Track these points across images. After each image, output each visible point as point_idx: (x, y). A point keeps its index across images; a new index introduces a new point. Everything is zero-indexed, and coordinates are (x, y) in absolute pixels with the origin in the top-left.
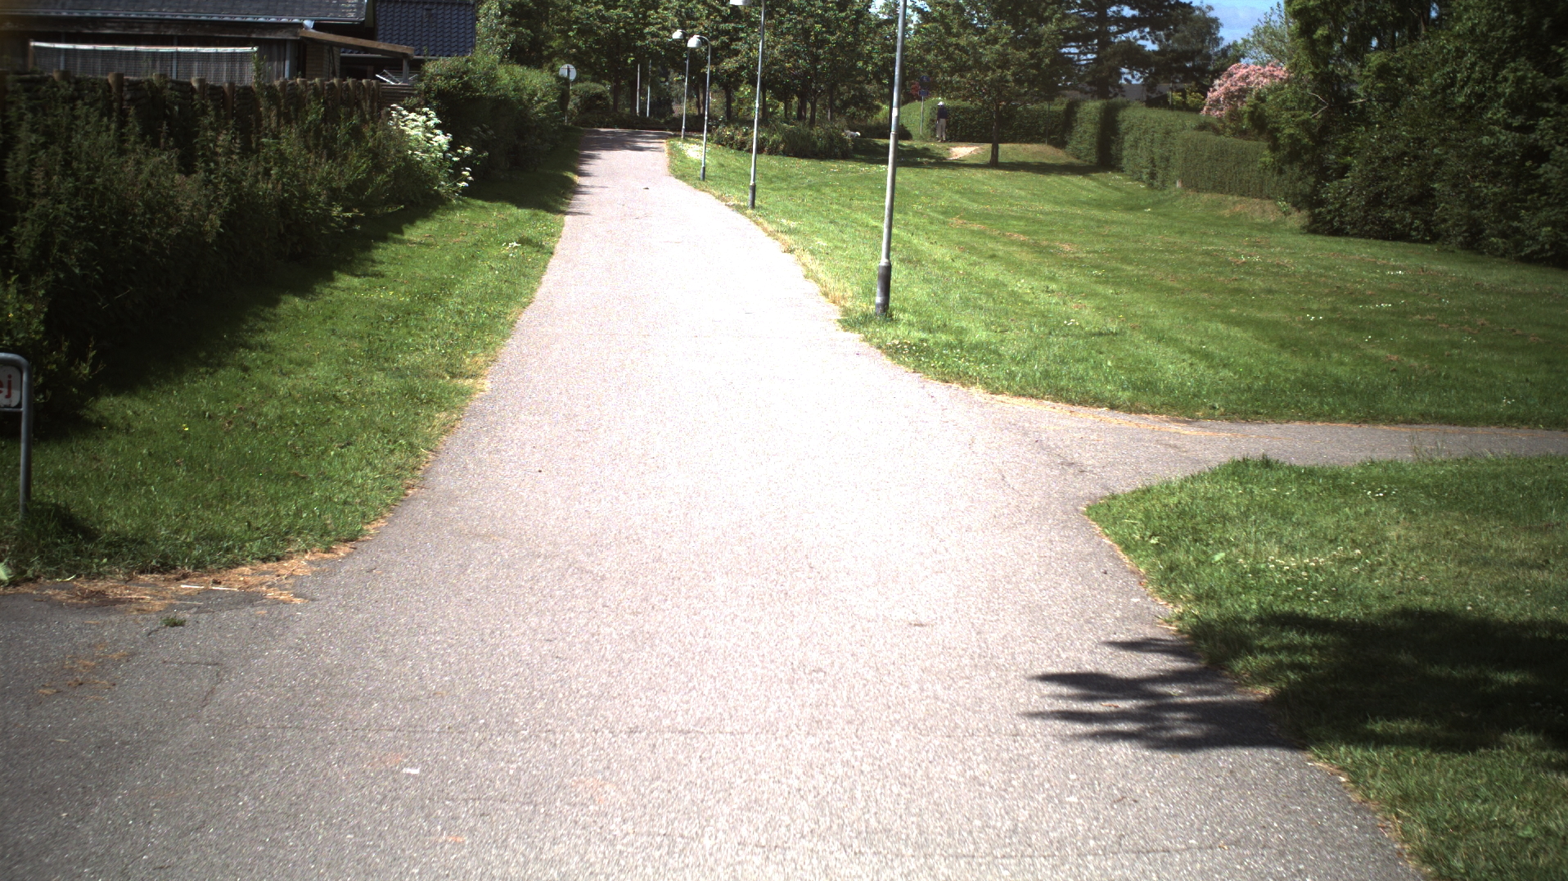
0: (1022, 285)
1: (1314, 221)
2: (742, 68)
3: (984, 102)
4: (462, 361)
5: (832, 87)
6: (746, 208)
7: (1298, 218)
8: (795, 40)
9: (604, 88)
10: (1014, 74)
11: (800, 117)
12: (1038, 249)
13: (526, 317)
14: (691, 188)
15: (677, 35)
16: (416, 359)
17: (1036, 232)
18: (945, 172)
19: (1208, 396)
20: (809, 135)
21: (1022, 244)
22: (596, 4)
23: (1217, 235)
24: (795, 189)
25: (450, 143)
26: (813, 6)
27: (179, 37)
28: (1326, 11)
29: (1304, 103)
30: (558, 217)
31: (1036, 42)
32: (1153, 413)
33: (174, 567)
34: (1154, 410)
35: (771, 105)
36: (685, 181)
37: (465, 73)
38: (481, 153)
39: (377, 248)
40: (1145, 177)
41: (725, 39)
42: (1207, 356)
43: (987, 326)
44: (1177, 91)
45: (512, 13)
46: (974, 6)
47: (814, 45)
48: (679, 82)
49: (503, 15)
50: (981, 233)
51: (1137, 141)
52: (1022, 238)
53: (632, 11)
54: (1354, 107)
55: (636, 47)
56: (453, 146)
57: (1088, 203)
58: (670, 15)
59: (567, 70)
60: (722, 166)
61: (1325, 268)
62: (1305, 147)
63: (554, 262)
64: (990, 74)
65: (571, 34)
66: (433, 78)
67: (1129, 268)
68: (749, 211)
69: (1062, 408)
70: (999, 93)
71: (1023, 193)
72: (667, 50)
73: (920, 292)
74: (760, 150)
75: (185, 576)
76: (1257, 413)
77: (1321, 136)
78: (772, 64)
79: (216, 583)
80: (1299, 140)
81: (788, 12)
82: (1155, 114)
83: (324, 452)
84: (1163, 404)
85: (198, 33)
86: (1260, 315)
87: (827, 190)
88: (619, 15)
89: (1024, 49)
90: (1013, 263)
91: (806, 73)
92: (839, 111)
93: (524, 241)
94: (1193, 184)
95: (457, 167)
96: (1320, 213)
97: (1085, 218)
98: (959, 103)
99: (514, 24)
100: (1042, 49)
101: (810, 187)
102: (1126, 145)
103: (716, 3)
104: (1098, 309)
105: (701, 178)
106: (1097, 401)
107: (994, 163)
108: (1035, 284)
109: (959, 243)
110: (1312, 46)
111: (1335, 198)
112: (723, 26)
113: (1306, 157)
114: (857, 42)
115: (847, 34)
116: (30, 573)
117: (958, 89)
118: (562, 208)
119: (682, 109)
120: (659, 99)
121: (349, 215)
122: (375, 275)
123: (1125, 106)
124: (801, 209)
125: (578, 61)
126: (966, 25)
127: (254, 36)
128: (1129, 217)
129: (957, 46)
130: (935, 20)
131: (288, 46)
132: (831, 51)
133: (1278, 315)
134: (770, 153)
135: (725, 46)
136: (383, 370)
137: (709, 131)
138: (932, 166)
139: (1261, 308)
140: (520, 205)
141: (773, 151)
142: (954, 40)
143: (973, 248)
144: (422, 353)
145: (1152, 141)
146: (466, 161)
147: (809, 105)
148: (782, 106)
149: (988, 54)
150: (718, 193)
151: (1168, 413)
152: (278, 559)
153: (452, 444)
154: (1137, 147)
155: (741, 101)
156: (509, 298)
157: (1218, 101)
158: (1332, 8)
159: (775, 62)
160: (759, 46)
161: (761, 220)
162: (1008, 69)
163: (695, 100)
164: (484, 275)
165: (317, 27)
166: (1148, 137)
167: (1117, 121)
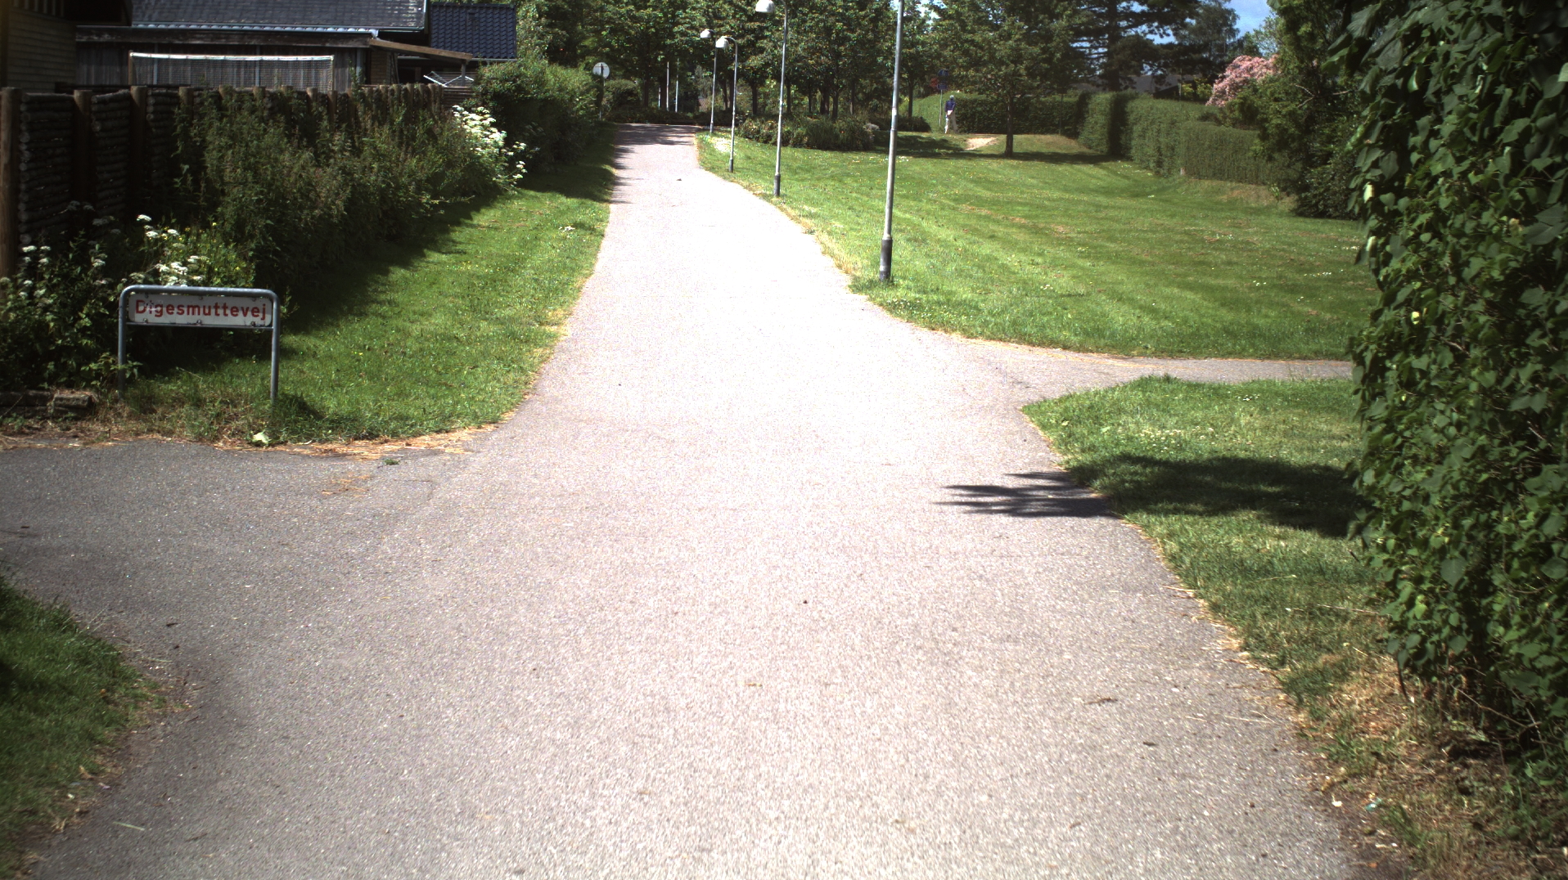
0: (1012, 259)
1: (1302, 205)
2: (767, 65)
3: (999, 95)
4: (546, 315)
5: (854, 83)
6: (772, 196)
7: (1289, 202)
8: (817, 38)
9: (634, 83)
10: (1027, 68)
11: (823, 111)
12: (1036, 231)
13: (589, 283)
14: (720, 179)
15: (705, 34)
16: (508, 312)
17: (1037, 216)
18: (962, 163)
19: (1143, 340)
20: (832, 128)
21: (1021, 226)
22: (627, 4)
23: (1205, 217)
24: (819, 179)
25: (505, 139)
26: (835, 5)
27: (261, 47)
28: (1308, 9)
29: (1291, 95)
30: (604, 205)
31: (1048, 37)
32: (1097, 352)
33: (378, 436)
34: (1098, 350)
35: (796, 98)
36: (715, 173)
37: (517, 77)
38: (533, 148)
39: (454, 231)
40: (1152, 165)
41: (751, 37)
42: (1153, 311)
43: (973, 290)
44: (1187, 82)
45: (548, 15)
46: (990, 4)
47: (835, 42)
48: (705, 77)
49: (540, 17)
50: (987, 218)
51: (1144, 131)
52: (1023, 221)
53: (662, 10)
54: (1337, 97)
55: (665, 46)
56: (508, 142)
57: (1097, 191)
58: (698, 15)
59: (602, 69)
60: (749, 158)
61: (1290, 245)
62: (1292, 137)
63: (605, 243)
64: (1003, 68)
65: (604, 33)
66: (489, 81)
67: (1112, 245)
68: (775, 199)
69: (1024, 349)
70: (1013, 87)
71: (1034, 181)
72: (695, 48)
73: (920, 265)
74: (784, 143)
75: (386, 441)
76: (1181, 352)
77: (1307, 126)
78: (796, 60)
79: (408, 445)
80: (1286, 130)
81: (811, 11)
82: (1162, 104)
83: (460, 371)
84: (1106, 345)
85: (277, 43)
86: (1213, 282)
87: (848, 180)
88: (649, 15)
89: (1036, 44)
90: (1010, 242)
91: (828, 69)
92: (863, 103)
93: (578, 225)
94: (1195, 172)
95: (512, 161)
96: (1306, 197)
97: (1089, 204)
98: (975, 96)
99: (550, 25)
100: (1054, 44)
101: (832, 177)
102: (1135, 135)
103: (743, 4)
104: (1074, 277)
105: (730, 170)
106: (1052, 343)
107: (1009, 154)
108: (1023, 258)
109: (963, 226)
110: (1296, 43)
111: (1320, 184)
112: (749, 25)
113: (1294, 145)
114: (877, 39)
115: (867, 32)
116: (281, 439)
117: (974, 83)
118: (606, 197)
119: (709, 103)
120: (686, 93)
121: (437, 202)
122: (458, 252)
123: (1133, 98)
124: (822, 197)
125: (611, 59)
126: (982, 21)
127: (328, 45)
128: (1133, 203)
129: (972, 42)
130: (950, 17)
131: (359, 54)
132: (852, 49)
133: (1231, 282)
134: (795, 146)
135: (752, 44)
136: (486, 319)
137: (736, 125)
138: (949, 156)
139: (1217, 277)
140: (568, 195)
141: (798, 144)
142: (969, 36)
143: (977, 230)
144: (514, 308)
145: (1159, 131)
146: (520, 156)
147: (831, 100)
148: (806, 100)
149: (1003, 49)
150: (746, 183)
151: (1109, 351)
152: (447, 432)
153: (551, 368)
154: (1144, 138)
155: (767, 96)
156: (573, 270)
157: (1223, 92)
158: (1314, 7)
159: (799, 59)
160: (783, 45)
161: (785, 206)
162: (1022, 63)
163: (722, 93)
164: (547, 253)
165: (382, 35)
166: (1155, 127)
167: (1125, 113)
